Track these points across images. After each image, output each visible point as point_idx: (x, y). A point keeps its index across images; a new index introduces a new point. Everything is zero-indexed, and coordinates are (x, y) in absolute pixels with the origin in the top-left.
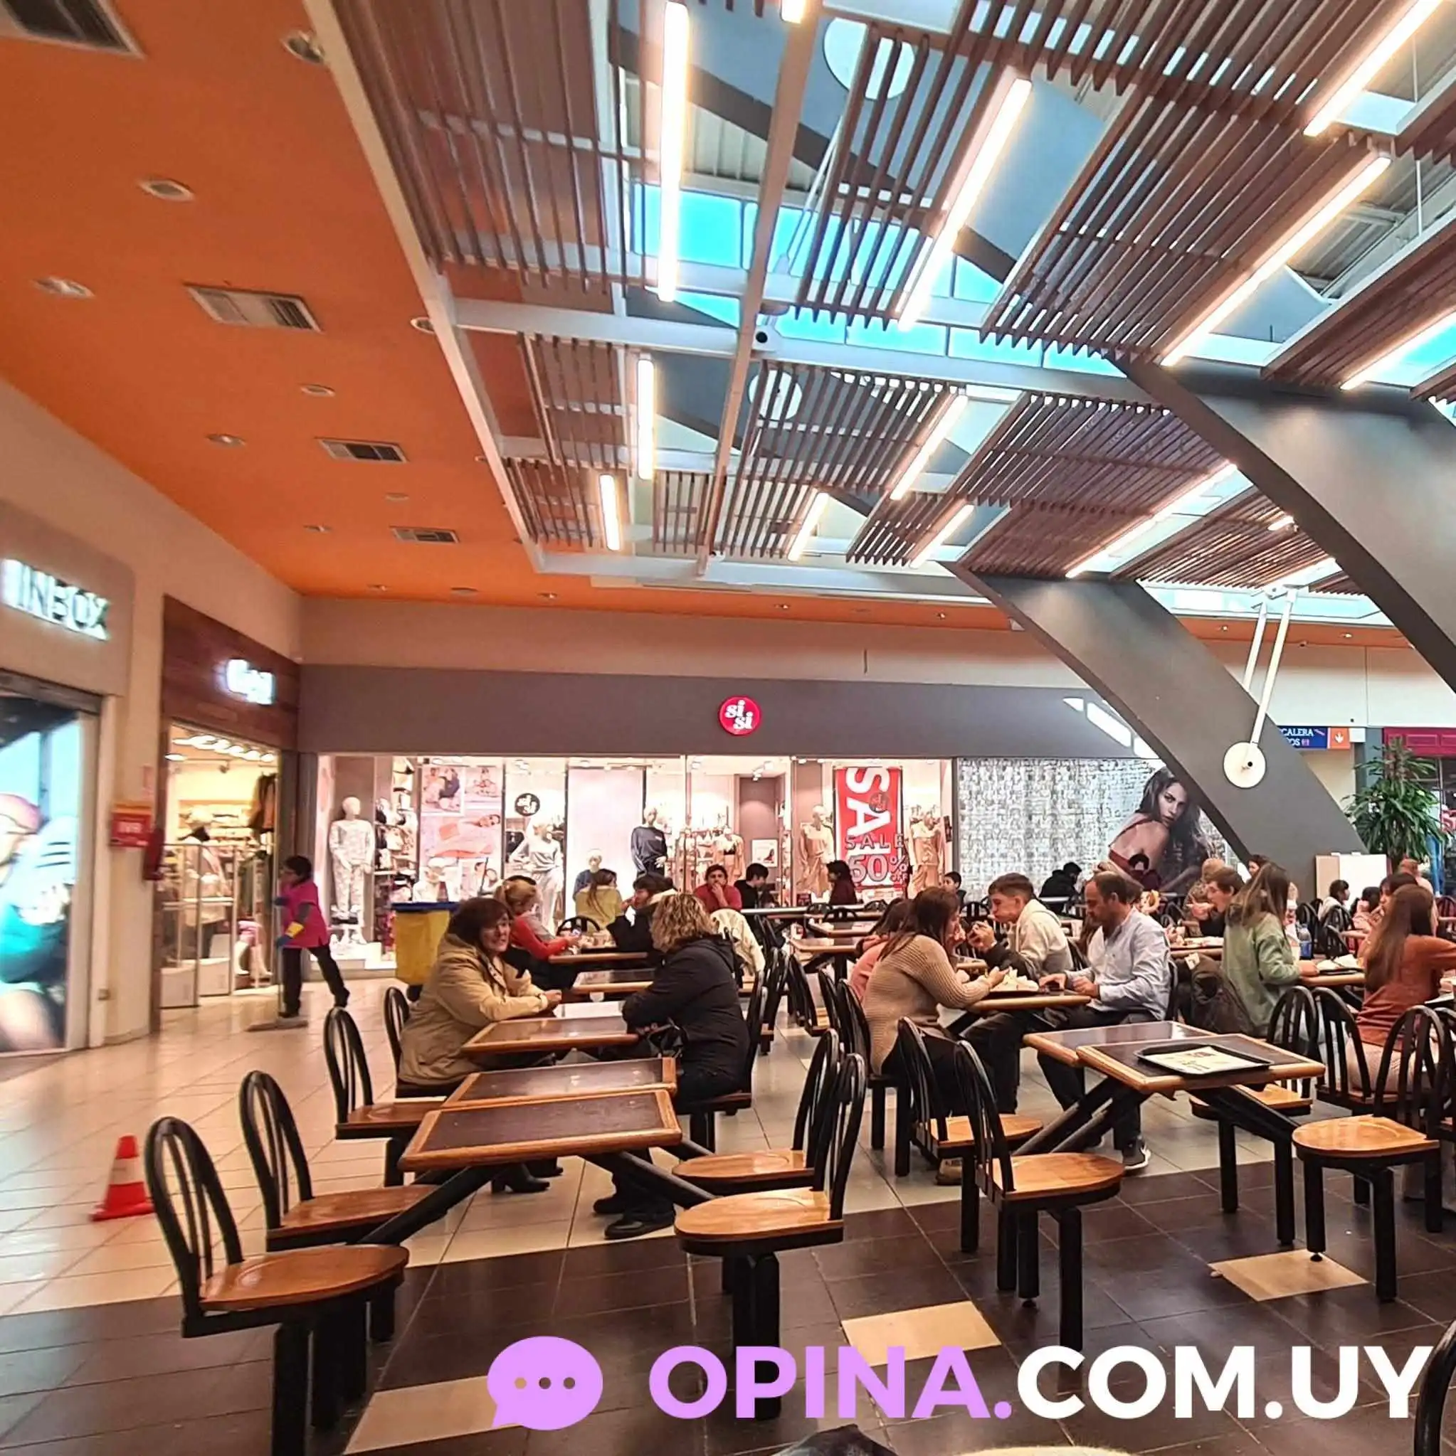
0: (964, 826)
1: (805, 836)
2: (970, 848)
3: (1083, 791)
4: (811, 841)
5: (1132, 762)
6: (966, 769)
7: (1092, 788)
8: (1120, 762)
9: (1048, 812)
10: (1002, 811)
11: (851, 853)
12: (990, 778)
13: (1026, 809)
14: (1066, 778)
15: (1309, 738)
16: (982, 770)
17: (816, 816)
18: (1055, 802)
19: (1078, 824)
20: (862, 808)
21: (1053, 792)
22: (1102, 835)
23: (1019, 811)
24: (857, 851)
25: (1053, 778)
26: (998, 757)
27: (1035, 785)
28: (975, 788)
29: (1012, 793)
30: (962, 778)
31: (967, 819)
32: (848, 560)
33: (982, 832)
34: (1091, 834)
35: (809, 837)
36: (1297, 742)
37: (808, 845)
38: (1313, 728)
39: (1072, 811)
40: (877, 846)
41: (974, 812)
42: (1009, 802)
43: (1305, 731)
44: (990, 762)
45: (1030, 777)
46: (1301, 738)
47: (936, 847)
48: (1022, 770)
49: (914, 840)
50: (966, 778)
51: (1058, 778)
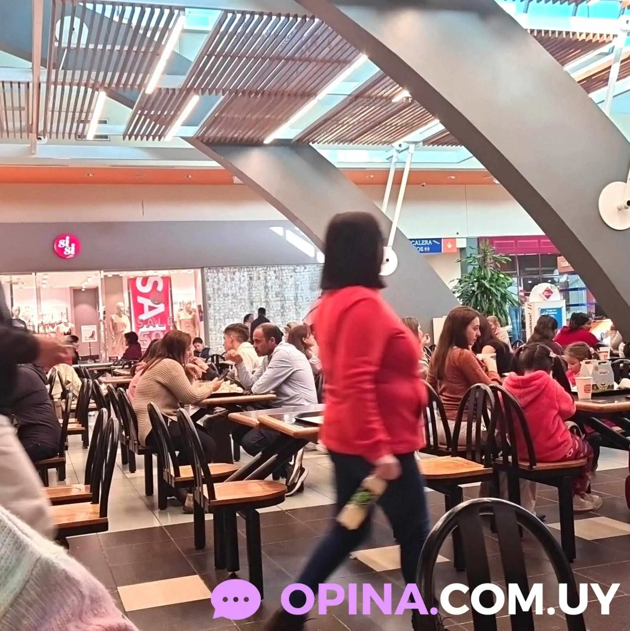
0: (211, 311)
1: (112, 320)
2: (215, 325)
3: (284, 286)
4: (116, 324)
5: (315, 265)
6: (210, 274)
7: (290, 283)
8: (308, 267)
9: (263, 300)
10: (235, 300)
11: (141, 330)
12: (226, 280)
13: (249, 299)
14: (273, 278)
15: (430, 246)
16: (220, 275)
17: (118, 308)
18: (267, 294)
19: (283, 307)
20: (146, 302)
21: (266, 287)
22: (297, 313)
23: (245, 300)
24: (144, 329)
25: (266, 279)
26: (230, 266)
27: (254, 283)
28: (216, 287)
29: (240, 288)
30: (208, 280)
31: (212, 307)
32: (124, 138)
33: (222, 314)
34: (291, 313)
35: (115, 321)
36: (421, 249)
37: (115, 326)
38: (432, 239)
39: (278, 298)
40: (157, 325)
41: (217, 302)
42: (238, 294)
43: (427, 241)
44: (226, 270)
45: (251, 278)
46: (424, 246)
47: (194, 325)
48: (246, 274)
49: (180, 321)
50: (210, 280)
51: (269, 278)
